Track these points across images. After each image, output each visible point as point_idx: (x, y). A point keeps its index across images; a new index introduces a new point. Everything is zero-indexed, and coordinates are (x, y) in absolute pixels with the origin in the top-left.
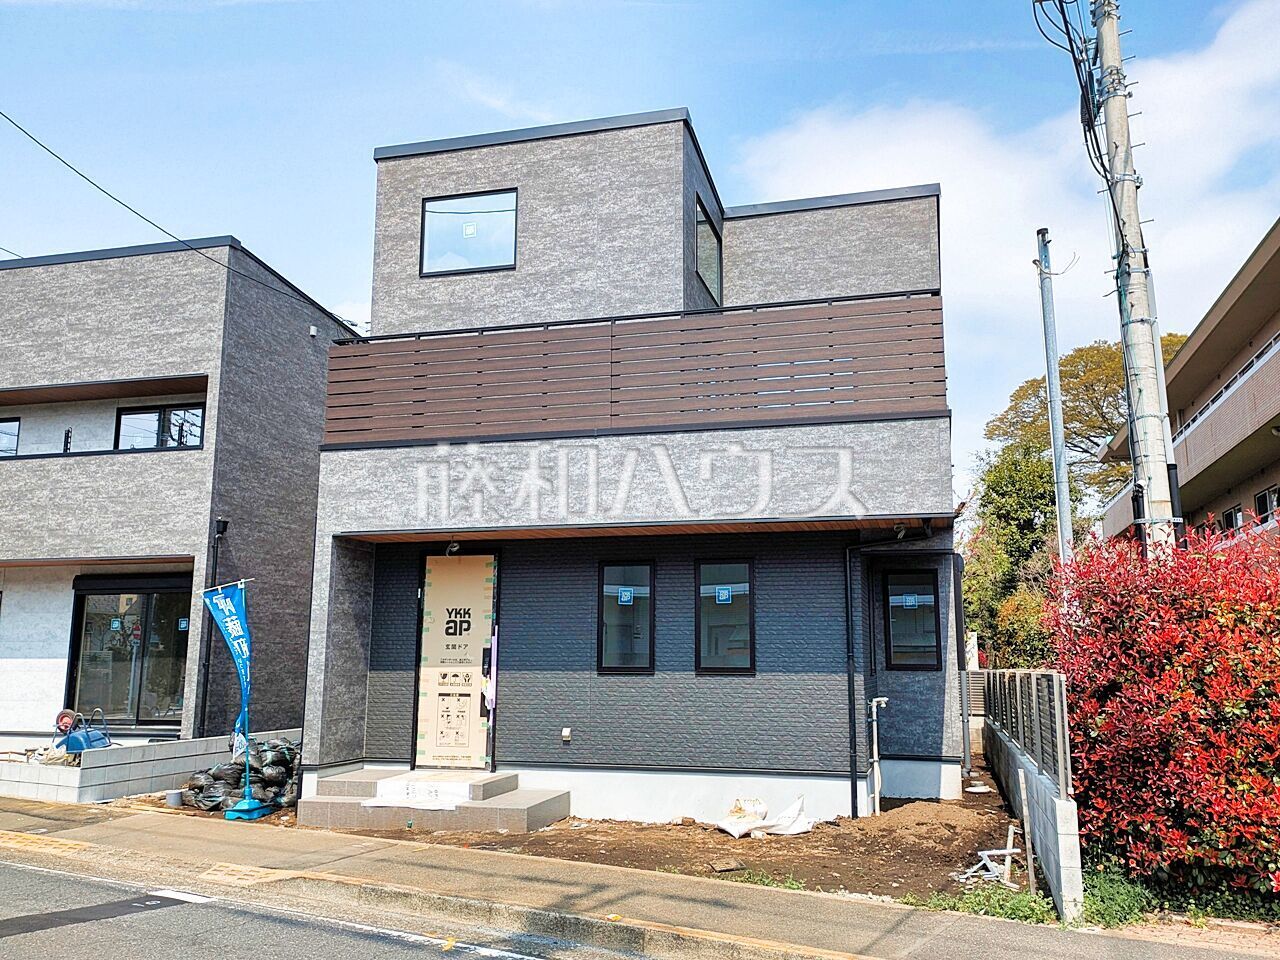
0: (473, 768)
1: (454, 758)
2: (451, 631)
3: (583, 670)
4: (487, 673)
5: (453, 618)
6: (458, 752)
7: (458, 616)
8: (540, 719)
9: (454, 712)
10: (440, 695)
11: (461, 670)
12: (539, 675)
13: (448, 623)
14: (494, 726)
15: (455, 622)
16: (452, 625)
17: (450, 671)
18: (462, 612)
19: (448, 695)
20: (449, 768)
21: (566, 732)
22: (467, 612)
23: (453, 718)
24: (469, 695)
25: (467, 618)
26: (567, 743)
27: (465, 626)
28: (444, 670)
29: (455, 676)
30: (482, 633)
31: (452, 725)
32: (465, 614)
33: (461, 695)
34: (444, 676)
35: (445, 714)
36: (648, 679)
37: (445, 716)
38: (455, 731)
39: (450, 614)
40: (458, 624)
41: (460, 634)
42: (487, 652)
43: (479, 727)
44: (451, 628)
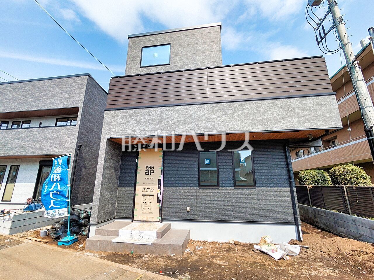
0: (154, 221)
1: (147, 218)
2: (147, 173)
3: (194, 187)
4: (159, 187)
5: (148, 169)
6: (149, 216)
7: (150, 168)
8: (178, 204)
9: (147, 201)
10: (143, 195)
11: (151, 187)
12: (178, 188)
13: (146, 170)
14: (162, 206)
15: (149, 170)
16: (147, 171)
17: (147, 187)
18: (151, 167)
19: (146, 195)
20: (145, 221)
21: (188, 208)
22: (153, 167)
23: (147, 203)
24: (153, 195)
25: (153, 169)
26: (188, 212)
27: (152, 171)
28: (144, 187)
29: (148, 188)
30: (158, 174)
31: (147, 206)
32: (152, 167)
33: (150, 195)
34: (145, 189)
35: (145, 202)
36: (217, 190)
37: (145, 203)
38: (148, 208)
39: (147, 168)
40: (150, 171)
41: (150, 174)
42: (160, 181)
43: (156, 207)
44: (147, 172)
